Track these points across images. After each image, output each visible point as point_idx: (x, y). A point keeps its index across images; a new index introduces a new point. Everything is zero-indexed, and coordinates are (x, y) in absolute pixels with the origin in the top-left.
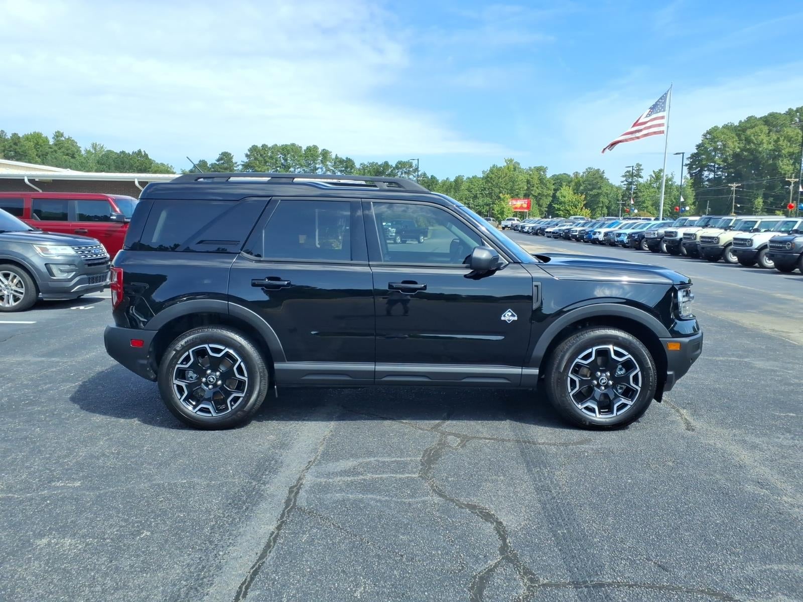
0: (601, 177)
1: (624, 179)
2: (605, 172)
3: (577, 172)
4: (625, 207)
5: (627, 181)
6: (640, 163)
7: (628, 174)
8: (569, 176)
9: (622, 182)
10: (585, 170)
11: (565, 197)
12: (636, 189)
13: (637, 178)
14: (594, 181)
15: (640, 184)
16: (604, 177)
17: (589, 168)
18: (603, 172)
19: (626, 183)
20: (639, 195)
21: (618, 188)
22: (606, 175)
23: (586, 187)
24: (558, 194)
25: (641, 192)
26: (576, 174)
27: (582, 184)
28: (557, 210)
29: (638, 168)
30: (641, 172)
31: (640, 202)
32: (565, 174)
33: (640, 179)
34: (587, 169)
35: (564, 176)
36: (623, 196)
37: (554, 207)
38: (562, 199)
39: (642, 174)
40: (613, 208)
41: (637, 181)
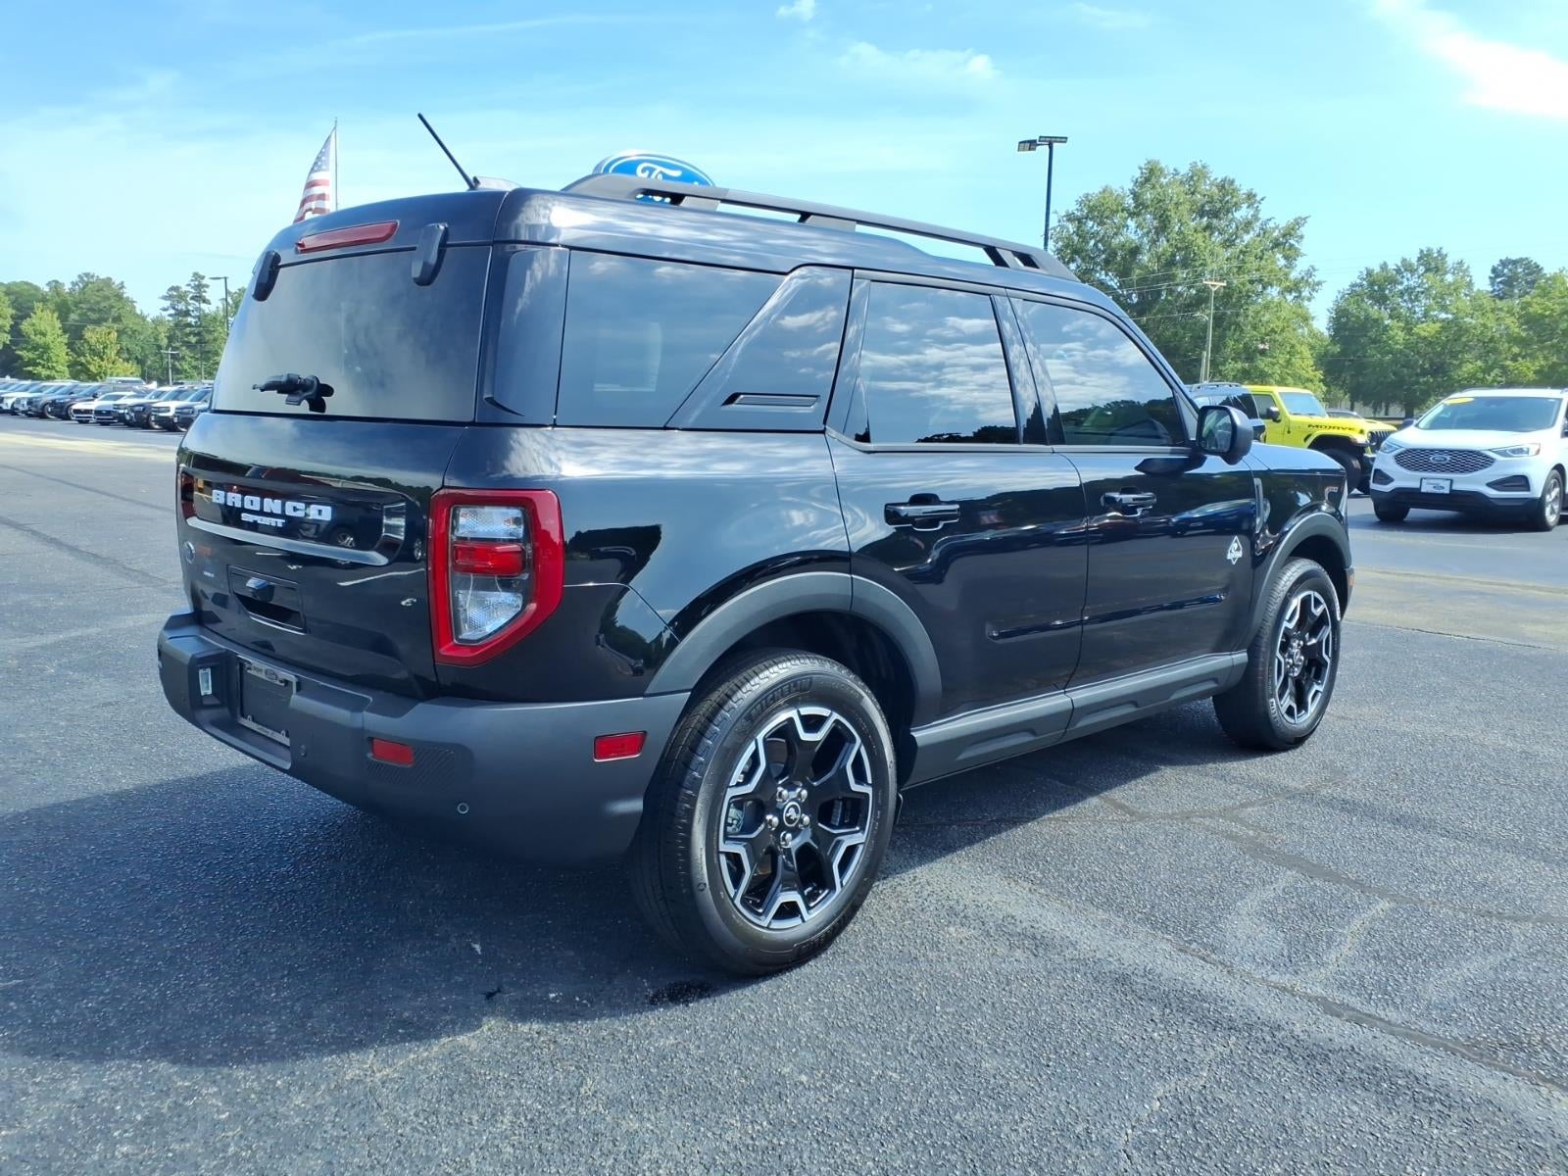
0: (119, 297)
1: (167, 303)
2: (125, 284)
3: (56, 282)
4: (176, 363)
5: (174, 308)
6: (201, 273)
7: (175, 293)
8: (37, 289)
9: (165, 310)
10: (76, 279)
11: (44, 335)
12: (200, 326)
13: (197, 304)
14: (103, 304)
15: (206, 316)
16: (125, 296)
17: (87, 275)
18: (122, 286)
19: (172, 312)
20: (207, 338)
21: (158, 322)
22: (128, 293)
23: (85, 314)
24: (25, 326)
25: (210, 332)
26: (55, 285)
27: (73, 308)
28: (28, 364)
29: (197, 283)
30: (205, 292)
31: (209, 352)
32: (26, 283)
33: (204, 306)
34: (80, 276)
35: (25, 287)
36: (170, 339)
37: (20, 357)
38: (38, 339)
39: (207, 296)
40: (149, 362)
41: (198, 309)
